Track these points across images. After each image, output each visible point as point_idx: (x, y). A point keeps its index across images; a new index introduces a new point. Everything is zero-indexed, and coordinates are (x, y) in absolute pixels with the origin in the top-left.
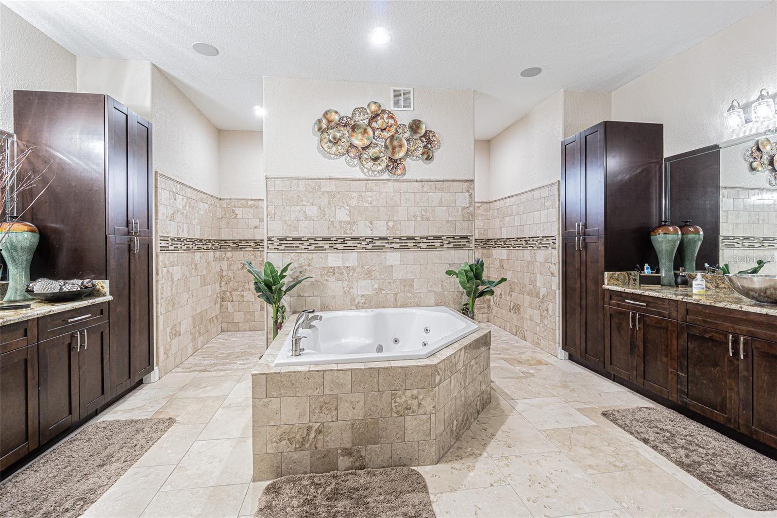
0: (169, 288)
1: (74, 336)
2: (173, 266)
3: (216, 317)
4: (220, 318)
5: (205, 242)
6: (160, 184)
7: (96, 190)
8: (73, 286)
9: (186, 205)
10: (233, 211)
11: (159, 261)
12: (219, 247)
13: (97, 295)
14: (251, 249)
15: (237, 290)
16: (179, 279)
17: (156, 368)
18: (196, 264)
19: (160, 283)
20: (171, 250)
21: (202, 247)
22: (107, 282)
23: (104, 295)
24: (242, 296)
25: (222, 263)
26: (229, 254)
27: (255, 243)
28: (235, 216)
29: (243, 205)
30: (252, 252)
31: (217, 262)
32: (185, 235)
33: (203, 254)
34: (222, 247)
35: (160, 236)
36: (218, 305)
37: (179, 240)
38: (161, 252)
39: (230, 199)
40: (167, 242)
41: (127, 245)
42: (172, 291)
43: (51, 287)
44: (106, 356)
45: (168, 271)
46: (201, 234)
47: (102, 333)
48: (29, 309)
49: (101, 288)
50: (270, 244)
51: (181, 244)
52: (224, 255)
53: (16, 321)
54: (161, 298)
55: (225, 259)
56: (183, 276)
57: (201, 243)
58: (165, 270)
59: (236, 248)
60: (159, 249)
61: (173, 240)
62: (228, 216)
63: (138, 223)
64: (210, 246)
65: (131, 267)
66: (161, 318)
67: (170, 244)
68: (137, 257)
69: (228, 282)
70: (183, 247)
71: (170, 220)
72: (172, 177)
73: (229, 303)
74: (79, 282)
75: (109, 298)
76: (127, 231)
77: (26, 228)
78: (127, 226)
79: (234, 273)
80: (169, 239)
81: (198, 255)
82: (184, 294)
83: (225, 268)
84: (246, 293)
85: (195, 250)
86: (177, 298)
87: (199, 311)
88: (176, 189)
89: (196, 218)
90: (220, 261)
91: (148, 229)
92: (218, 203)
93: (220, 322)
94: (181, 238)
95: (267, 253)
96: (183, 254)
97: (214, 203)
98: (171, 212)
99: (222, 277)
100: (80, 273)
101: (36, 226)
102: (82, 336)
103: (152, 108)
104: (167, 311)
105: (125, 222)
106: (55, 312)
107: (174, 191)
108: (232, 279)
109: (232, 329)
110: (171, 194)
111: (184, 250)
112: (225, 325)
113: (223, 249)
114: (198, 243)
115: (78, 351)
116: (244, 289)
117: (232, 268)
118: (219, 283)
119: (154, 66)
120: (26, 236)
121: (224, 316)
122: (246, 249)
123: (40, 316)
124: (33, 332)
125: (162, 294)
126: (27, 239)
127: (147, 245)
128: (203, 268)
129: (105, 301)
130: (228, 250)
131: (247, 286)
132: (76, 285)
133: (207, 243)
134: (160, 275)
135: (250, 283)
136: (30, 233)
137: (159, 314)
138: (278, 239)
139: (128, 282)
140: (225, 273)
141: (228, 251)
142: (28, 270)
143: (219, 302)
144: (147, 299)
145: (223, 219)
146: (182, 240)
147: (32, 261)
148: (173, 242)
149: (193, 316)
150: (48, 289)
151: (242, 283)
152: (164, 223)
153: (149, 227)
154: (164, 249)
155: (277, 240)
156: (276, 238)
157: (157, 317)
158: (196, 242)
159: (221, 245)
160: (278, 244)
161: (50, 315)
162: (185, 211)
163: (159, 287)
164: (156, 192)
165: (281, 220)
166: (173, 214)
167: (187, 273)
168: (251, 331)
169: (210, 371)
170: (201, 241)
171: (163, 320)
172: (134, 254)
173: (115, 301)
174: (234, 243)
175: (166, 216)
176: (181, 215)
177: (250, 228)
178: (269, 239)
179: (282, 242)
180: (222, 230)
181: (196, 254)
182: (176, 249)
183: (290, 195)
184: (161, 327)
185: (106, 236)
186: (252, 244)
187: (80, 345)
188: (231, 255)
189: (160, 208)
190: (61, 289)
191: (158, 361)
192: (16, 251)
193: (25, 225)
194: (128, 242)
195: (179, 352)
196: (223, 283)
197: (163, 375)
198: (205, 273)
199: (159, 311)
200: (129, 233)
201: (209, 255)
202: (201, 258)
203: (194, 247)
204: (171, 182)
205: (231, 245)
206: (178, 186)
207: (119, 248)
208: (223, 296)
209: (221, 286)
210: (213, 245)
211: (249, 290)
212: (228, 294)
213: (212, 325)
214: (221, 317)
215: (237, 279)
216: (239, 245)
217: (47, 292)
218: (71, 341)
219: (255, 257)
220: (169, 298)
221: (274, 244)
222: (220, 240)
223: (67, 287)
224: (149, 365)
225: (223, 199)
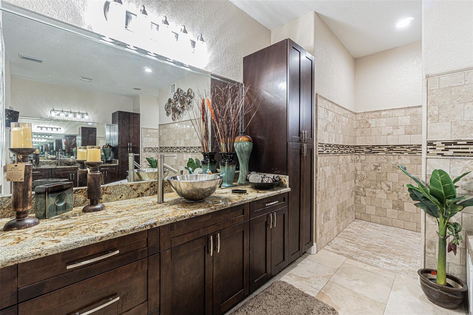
0: (323, 183)
1: (269, 216)
2: (326, 166)
3: (352, 206)
4: (354, 208)
5: (346, 148)
6: (319, 103)
7: (282, 110)
8: (269, 179)
9: (334, 119)
10: (367, 122)
11: (318, 162)
12: (354, 151)
13: (281, 186)
14: (384, 154)
15: (369, 187)
16: (329, 176)
17: (315, 244)
18: (340, 165)
19: (318, 179)
20: (325, 154)
21: (344, 152)
22: (288, 177)
23: (286, 187)
24: (375, 193)
25: (357, 164)
26: (363, 157)
27: (388, 148)
28: (368, 126)
29: (376, 116)
30: (385, 156)
31: (353, 163)
32: (333, 142)
33: (344, 157)
34: (357, 151)
35: (319, 143)
36: (353, 198)
37: (330, 145)
38: (319, 155)
39: (364, 112)
40: (322, 148)
41: (299, 150)
42: (325, 185)
43: (257, 179)
44: (286, 233)
45: (323, 170)
46: (343, 141)
47: (284, 215)
48: (246, 194)
49: (284, 181)
50: (430, 149)
51: (331, 149)
52: (358, 158)
53: (238, 204)
54: (319, 191)
55: (359, 161)
56: (332, 174)
57: (343, 149)
58: (321, 169)
59: (370, 153)
60: (318, 153)
61: (326, 146)
62: (362, 126)
63: (305, 132)
64: (348, 151)
65: (301, 167)
66: (318, 205)
67: (324, 149)
68: (305, 159)
69: (361, 180)
70: (332, 151)
71: (325, 131)
72: (326, 98)
73: (362, 197)
74: (271, 176)
75: (288, 189)
76: (299, 139)
77: (247, 139)
78: (299, 136)
79: (367, 173)
80: (324, 145)
81: (341, 157)
82: (332, 187)
83: (359, 168)
84: (378, 191)
85: (339, 154)
86: (328, 191)
87: (341, 202)
88: (329, 106)
89: (340, 129)
90: (355, 162)
91: (311, 138)
92: (354, 116)
93: (354, 211)
94: (331, 144)
95: (427, 158)
96: (332, 157)
97: (352, 116)
98: (325, 124)
99: (356, 175)
100: (272, 169)
101: (252, 138)
102: (273, 216)
103: (314, 46)
104: (322, 201)
105: (298, 133)
106: (259, 199)
107: (328, 108)
108: (365, 178)
109: (364, 219)
110: (326, 111)
111: (333, 154)
112: (358, 214)
113: (358, 153)
114: (341, 149)
115: (271, 228)
116: (376, 187)
117: (365, 168)
118: (354, 180)
119: (316, 13)
120: (247, 144)
121: (358, 206)
122: (379, 154)
123: (251, 201)
124: (247, 212)
125: (319, 188)
126: (247, 146)
127: (310, 150)
128: (344, 168)
129: (286, 192)
130: (362, 153)
131: (379, 185)
132: (270, 179)
133: (347, 149)
134: (318, 173)
135: (382, 182)
136: (248, 142)
137: (317, 203)
138: (442, 143)
139: (299, 177)
140: (359, 173)
141: (362, 155)
142: (248, 165)
143: (354, 195)
144: (310, 191)
145: (358, 129)
146: (332, 146)
147: (250, 160)
148: (326, 148)
149: (337, 205)
150: (256, 180)
151: (374, 182)
152: (321, 133)
153: (312, 136)
154: (321, 153)
155: (442, 145)
156: (440, 143)
157: (316, 205)
158: (340, 147)
159: (356, 150)
160: (443, 149)
161: (256, 200)
162: (333, 124)
163: (318, 182)
164: (316, 109)
165: (448, 121)
166: (326, 126)
167: (334, 172)
168: (383, 224)
169: (356, 260)
170: (343, 146)
171: (319, 207)
172: (303, 156)
173: (291, 192)
174: (368, 148)
175: (322, 128)
176: (331, 127)
177: (383, 135)
178: (430, 144)
179: (449, 147)
180: (357, 138)
181: (340, 157)
182: (328, 153)
183: (464, 90)
184: (318, 213)
185: (287, 143)
186: (385, 149)
187: (272, 223)
188: (365, 158)
189: (319, 121)
190: (262, 181)
191: (316, 238)
192: (242, 153)
193: (247, 137)
194: (300, 148)
195: (329, 233)
196: (357, 181)
197: (319, 249)
198: (345, 172)
199: (317, 200)
200: (300, 141)
201: (348, 158)
202: (343, 160)
203: (339, 151)
204: (325, 101)
205: (365, 150)
206: (330, 104)
207: (294, 152)
208: (357, 190)
209: (355, 183)
210: (351, 150)
211: (382, 189)
212: (362, 190)
213: (349, 213)
214: (356, 207)
215: (370, 178)
216: (371, 150)
217: (255, 182)
218: (267, 219)
219: (388, 160)
220: (323, 191)
221: (437, 148)
222: (355, 146)
223: (265, 179)
224: (311, 241)
225: (358, 113)
